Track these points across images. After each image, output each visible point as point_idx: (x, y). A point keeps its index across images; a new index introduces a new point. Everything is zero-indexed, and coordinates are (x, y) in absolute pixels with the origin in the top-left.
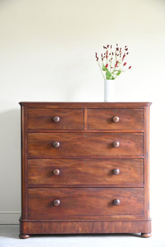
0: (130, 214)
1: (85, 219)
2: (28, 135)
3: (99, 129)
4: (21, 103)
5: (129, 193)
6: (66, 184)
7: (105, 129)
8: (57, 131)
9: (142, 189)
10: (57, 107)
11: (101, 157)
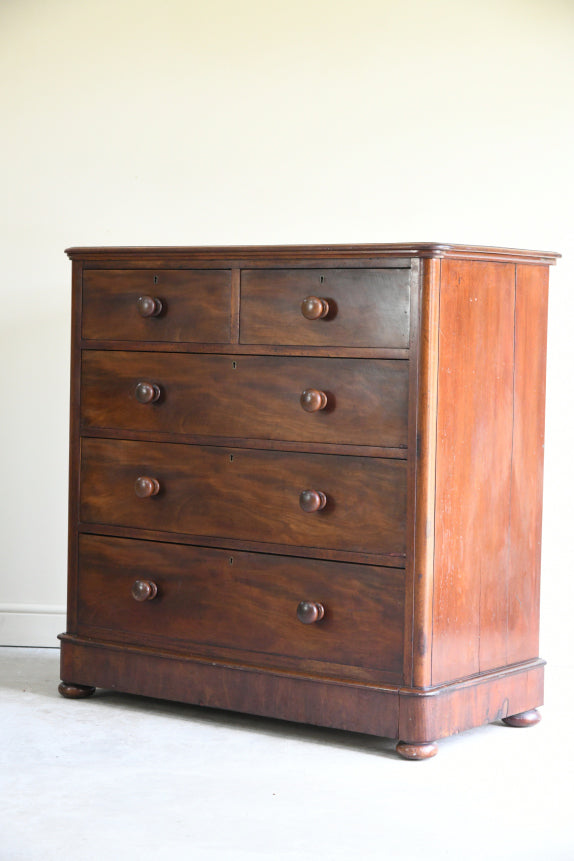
0: (358, 664)
1: (221, 658)
2: (84, 358)
3: (271, 342)
4: (72, 253)
5: (356, 583)
6: (178, 531)
7: (291, 343)
8: (154, 348)
9: (398, 573)
10: (159, 263)
11: (277, 445)
